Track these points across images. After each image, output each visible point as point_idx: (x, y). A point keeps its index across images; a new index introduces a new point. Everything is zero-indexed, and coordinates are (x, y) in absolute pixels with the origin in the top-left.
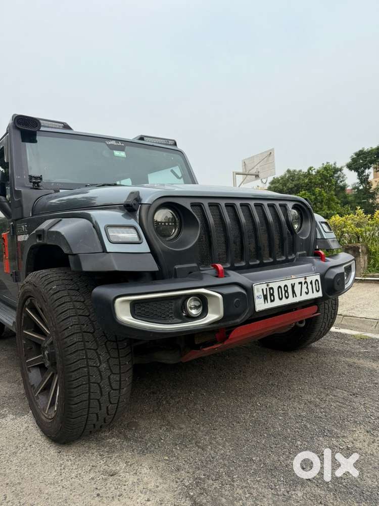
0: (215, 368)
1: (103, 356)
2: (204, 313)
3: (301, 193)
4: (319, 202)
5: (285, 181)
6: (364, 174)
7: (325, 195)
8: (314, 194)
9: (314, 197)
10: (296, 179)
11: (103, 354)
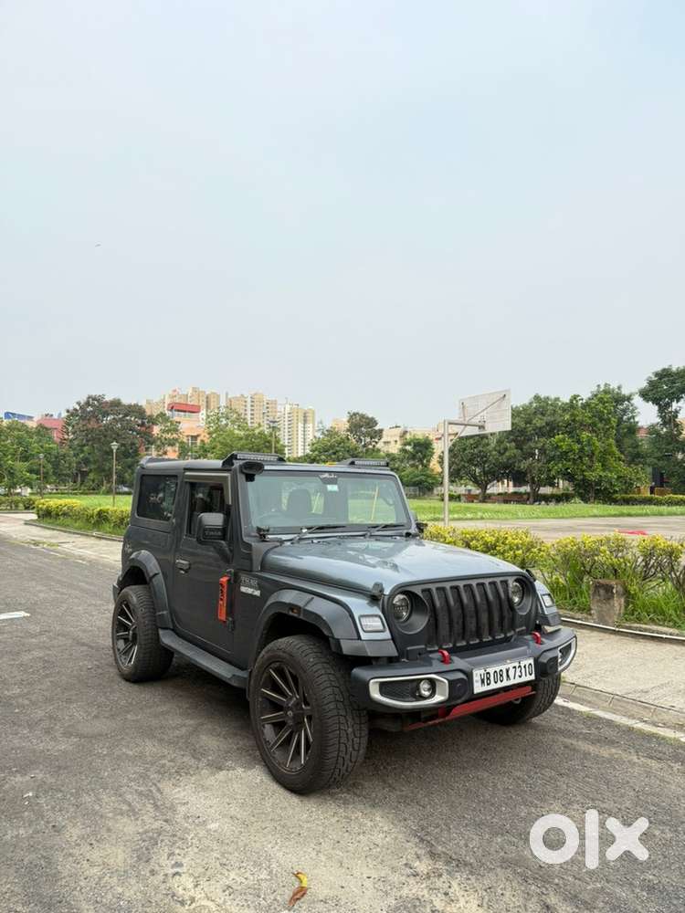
0: (427, 738)
1: (350, 722)
2: (433, 694)
3: (557, 437)
4: (588, 456)
5: (529, 415)
6: (670, 410)
7: (598, 444)
8: (579, 442)
9: (579, 446)
10: (548, 413)
11: (350, 720)
